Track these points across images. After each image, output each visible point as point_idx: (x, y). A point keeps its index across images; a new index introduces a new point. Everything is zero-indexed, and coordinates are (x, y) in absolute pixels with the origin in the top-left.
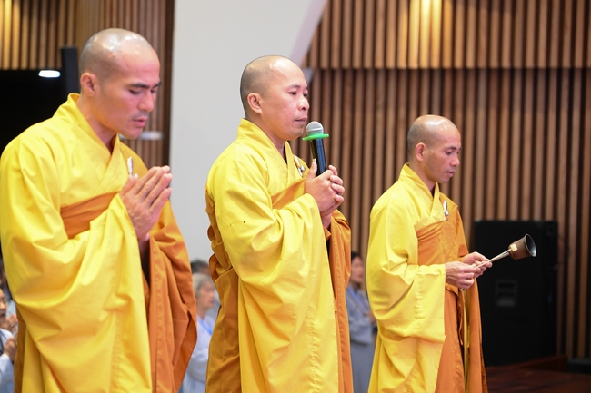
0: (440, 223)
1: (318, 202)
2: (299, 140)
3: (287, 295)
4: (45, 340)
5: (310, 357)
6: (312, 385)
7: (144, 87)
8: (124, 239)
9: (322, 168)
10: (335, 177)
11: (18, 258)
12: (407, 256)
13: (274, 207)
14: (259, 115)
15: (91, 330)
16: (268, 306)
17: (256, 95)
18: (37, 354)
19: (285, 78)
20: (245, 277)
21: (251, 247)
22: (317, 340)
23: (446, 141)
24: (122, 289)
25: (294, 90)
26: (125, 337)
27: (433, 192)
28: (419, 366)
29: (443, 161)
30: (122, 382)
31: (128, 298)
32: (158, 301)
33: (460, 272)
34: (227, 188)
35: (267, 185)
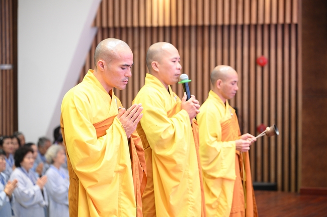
0: (230, 120)
1: (189, 113)
2: (177, 84)
3: (179, 159)
4: (90, 187)
5: (188, 189)
6: (189, 203)
8: (121, 137)
9: (189, 97)
10: (196, 101)
11: (77, 149)
12: (217, 137)
13: (168, 117)
14: (157, 72)
15: (109, 182)
16: (169, 165)
17: (156, 62)
18: (84, 191)
19: (170, 54)
20: (158, 151)
21: (161, 137)
22: (191, 181)
23: (231, 78)
24: (122, 162)
25: (175, 60)
26: (123, 184)
27: (225, 104)
28: (224, 192)
30: (123, 205)
31: (125, 166)
32: (136, 166)
33: (242, 144)
34: (147, 109)
35: (164, 106)
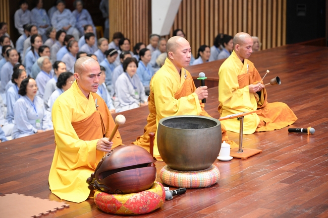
0: (245, 74)
7: (94, 75)
17: (172, 52)
19: (182, 46)
23: (247, 44)
25: (185, 51)
27: (243, 62)
29: (246, 51)
